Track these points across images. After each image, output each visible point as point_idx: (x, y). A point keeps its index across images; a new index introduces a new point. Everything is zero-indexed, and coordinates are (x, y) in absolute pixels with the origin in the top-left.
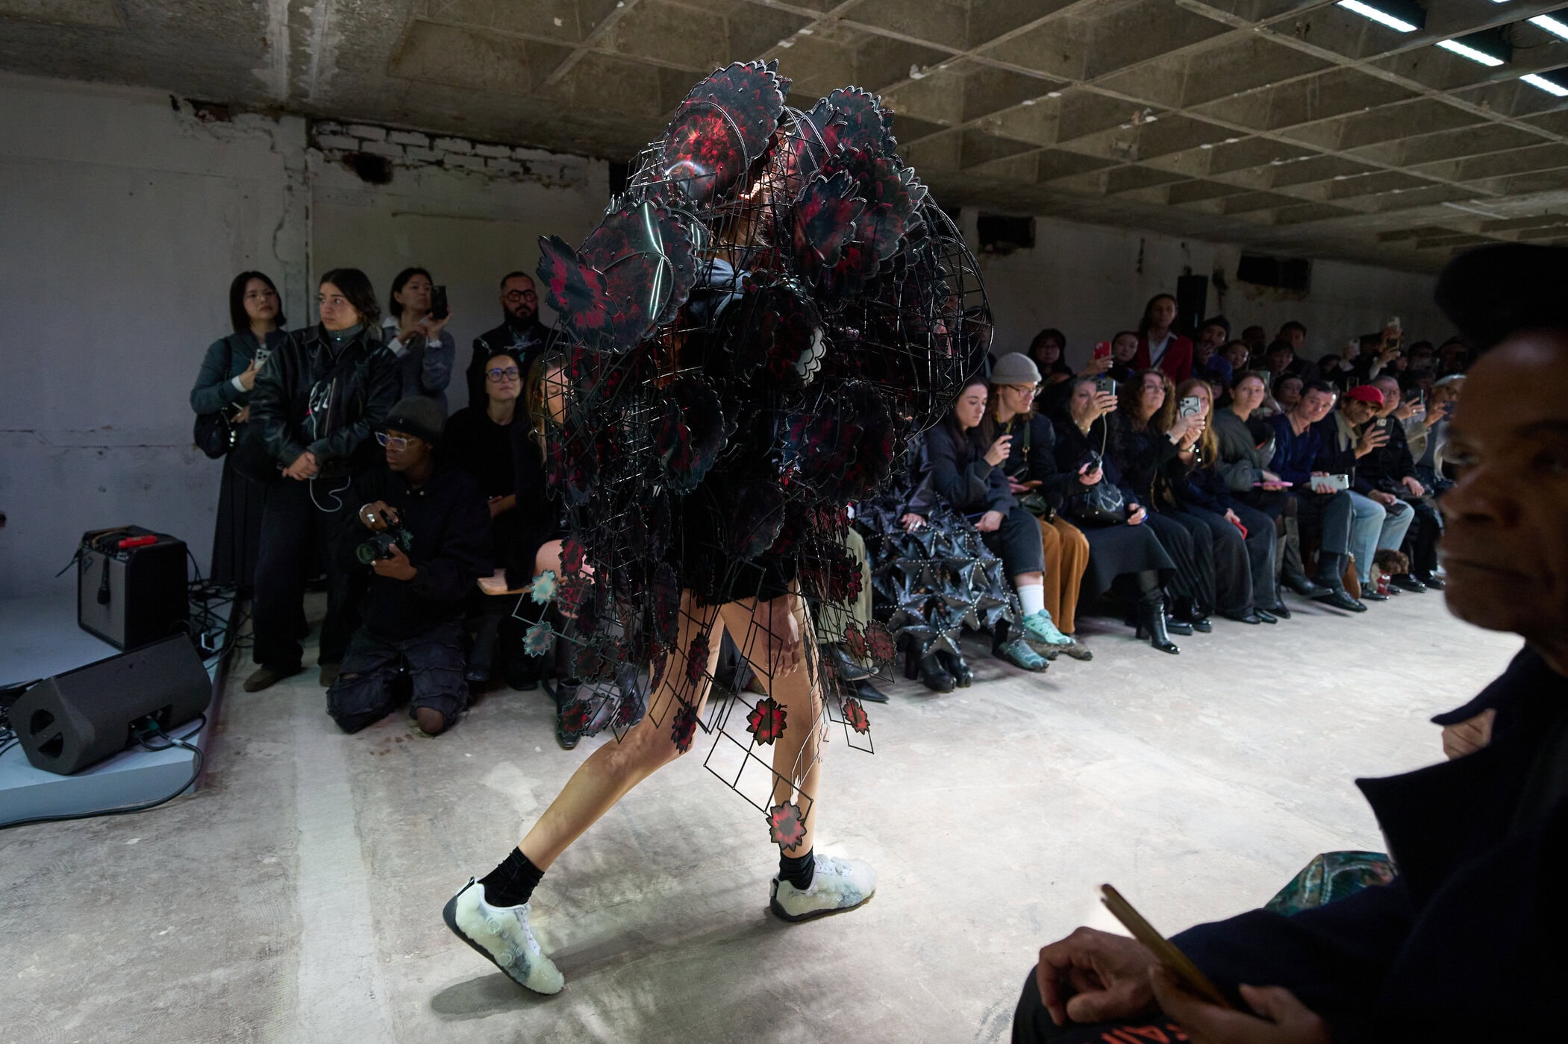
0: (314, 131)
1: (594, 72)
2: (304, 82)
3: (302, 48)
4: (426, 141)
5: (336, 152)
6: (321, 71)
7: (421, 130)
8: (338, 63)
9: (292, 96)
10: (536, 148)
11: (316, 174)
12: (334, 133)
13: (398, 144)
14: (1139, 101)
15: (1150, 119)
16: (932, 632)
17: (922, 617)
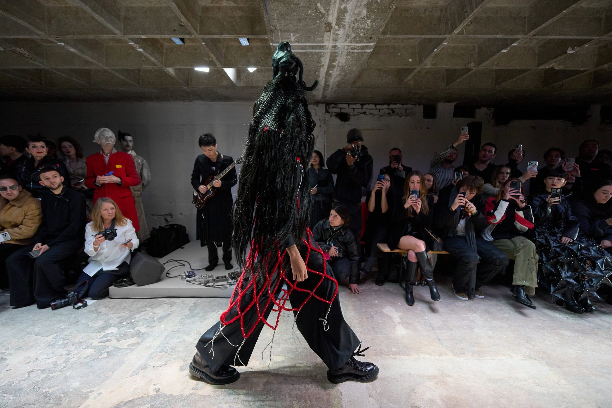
0: (327, 108)
1: (421, 75)
2: (327, 93)
3: (327, 83)
4: (360, 106)
5: (333, 113)
6: (332, 89)
7: (359, 103)
8: (337, 86)
9: (322, 98)
10: (396, 104)
11: (328, 121)
12: (333, 107)
13: (352, 108)
16: (581, 289)
17: (576, 283)
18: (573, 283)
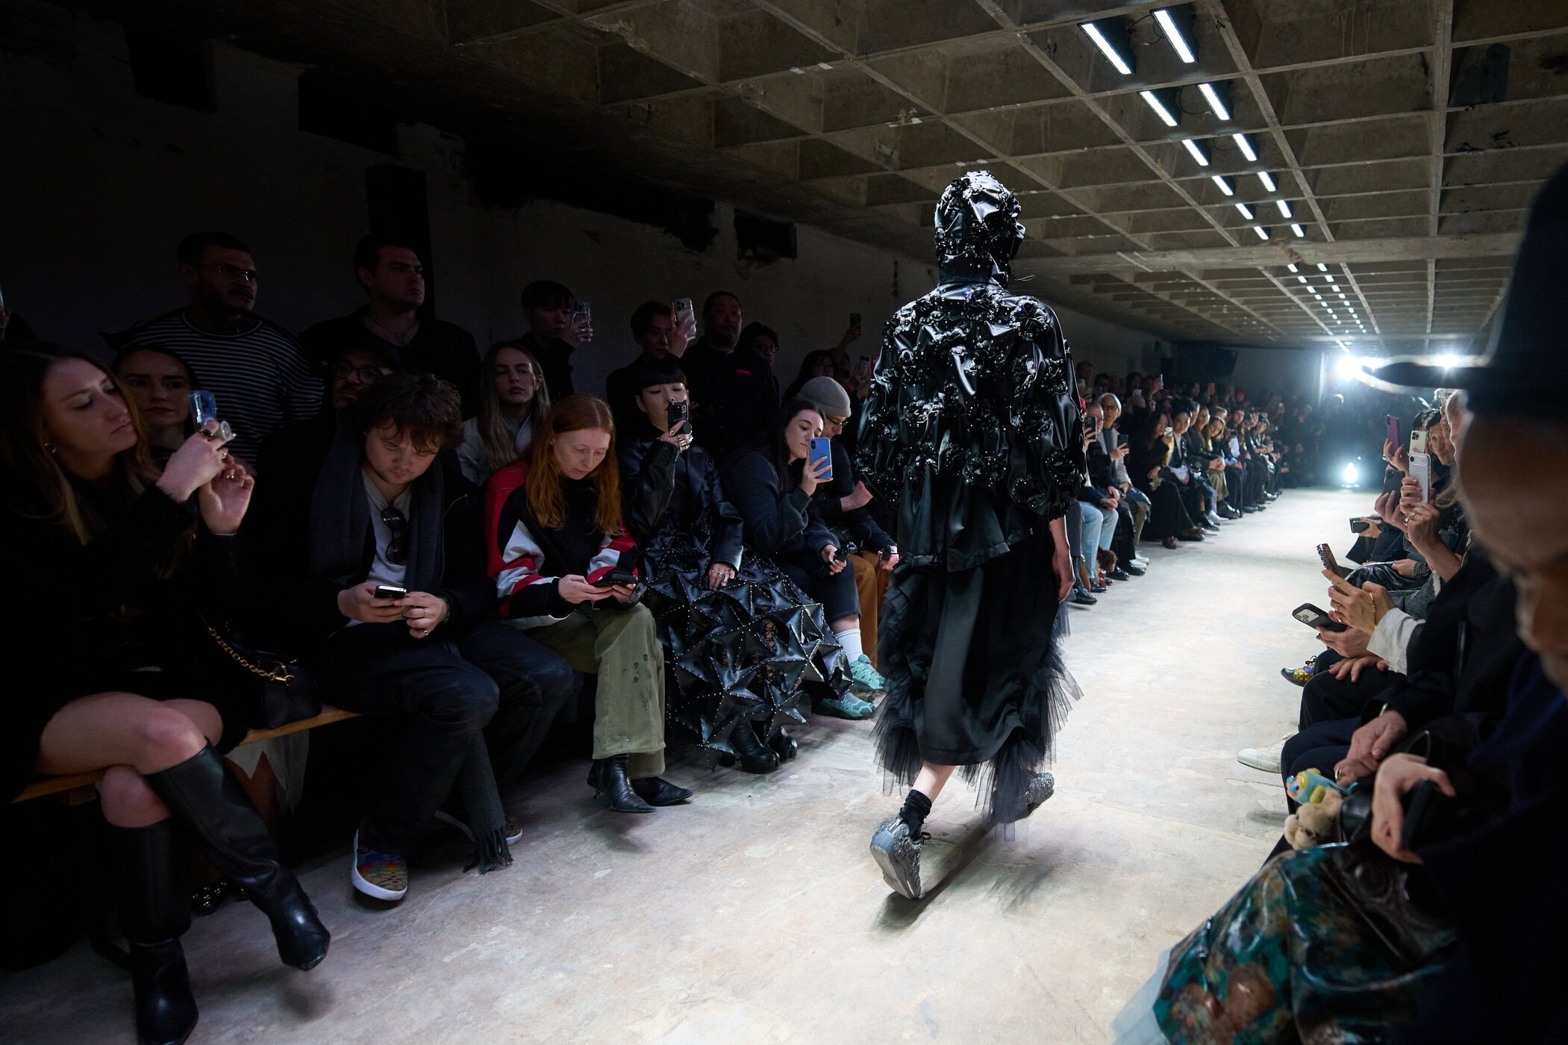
14: (908, 95)
15: (916, 121)
16: (767, 709)
17: (754, 696)
18: (748, 699)
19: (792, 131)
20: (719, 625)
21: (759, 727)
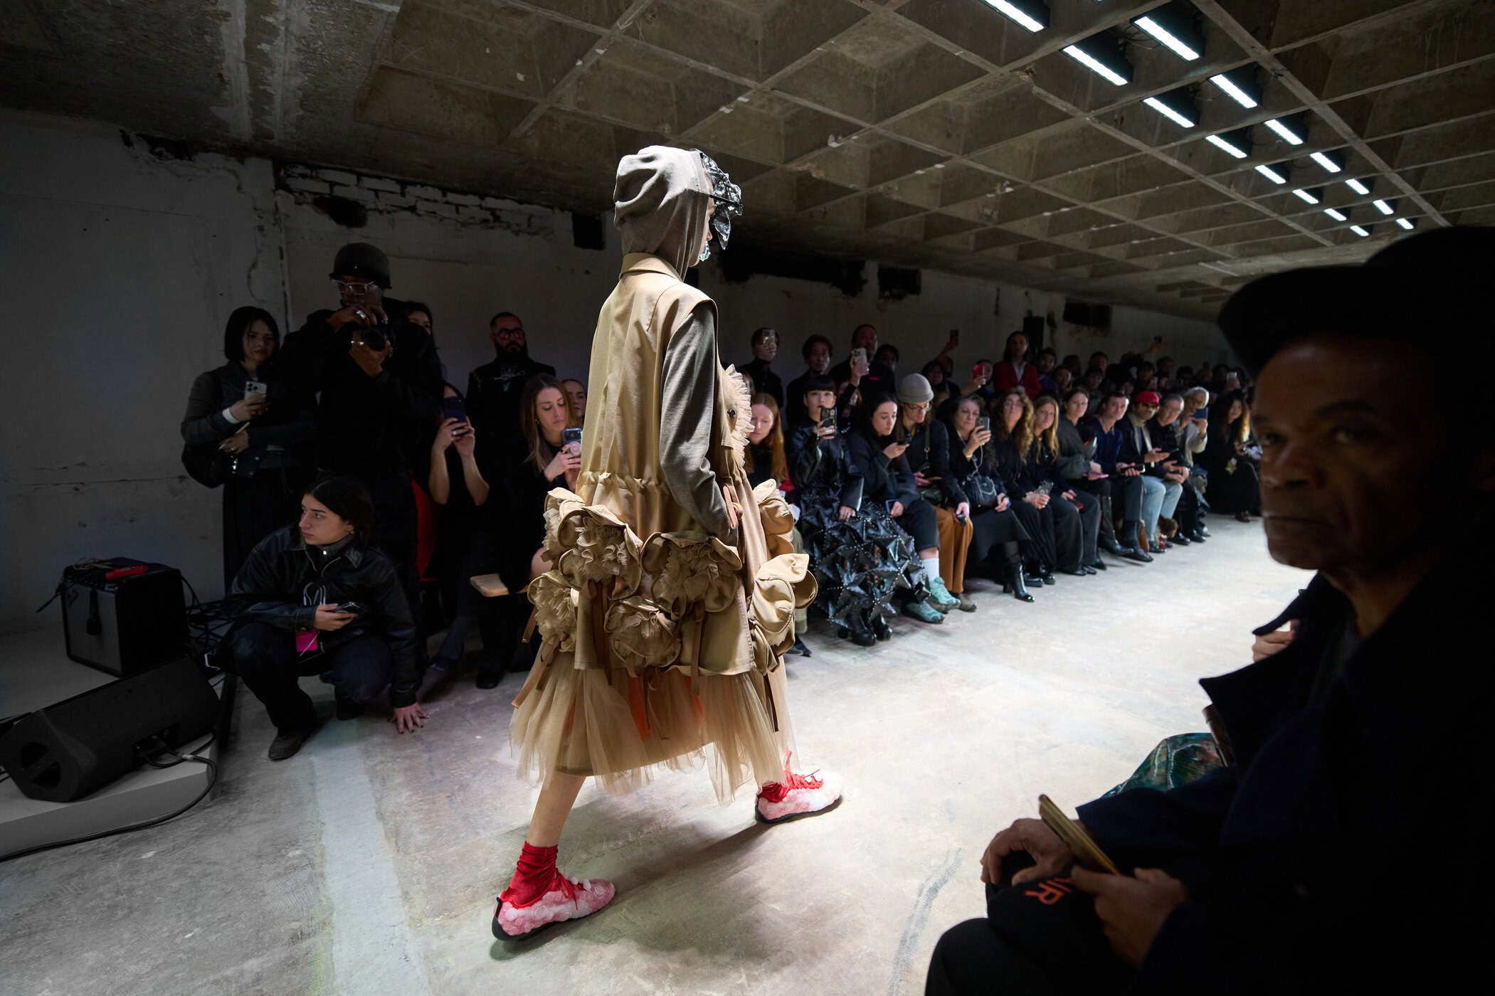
0: (282, 173)
1: (555, 127)
2: (268, 123)
4: (397, 188)
5: (307, 195)
6: (286, 112)
7: (392, 177)
8: (302, 107)
10: (504, 198)
11: (287, 216)
12: (304, 176)
13: (370, 189)
14: (1002, 174)
15: (1009, 190)
16: (871, 602)
17: (862, 592)
18: (859, 593)
19: (917, 210)
20: (843, 544)
21: (865, 613)
